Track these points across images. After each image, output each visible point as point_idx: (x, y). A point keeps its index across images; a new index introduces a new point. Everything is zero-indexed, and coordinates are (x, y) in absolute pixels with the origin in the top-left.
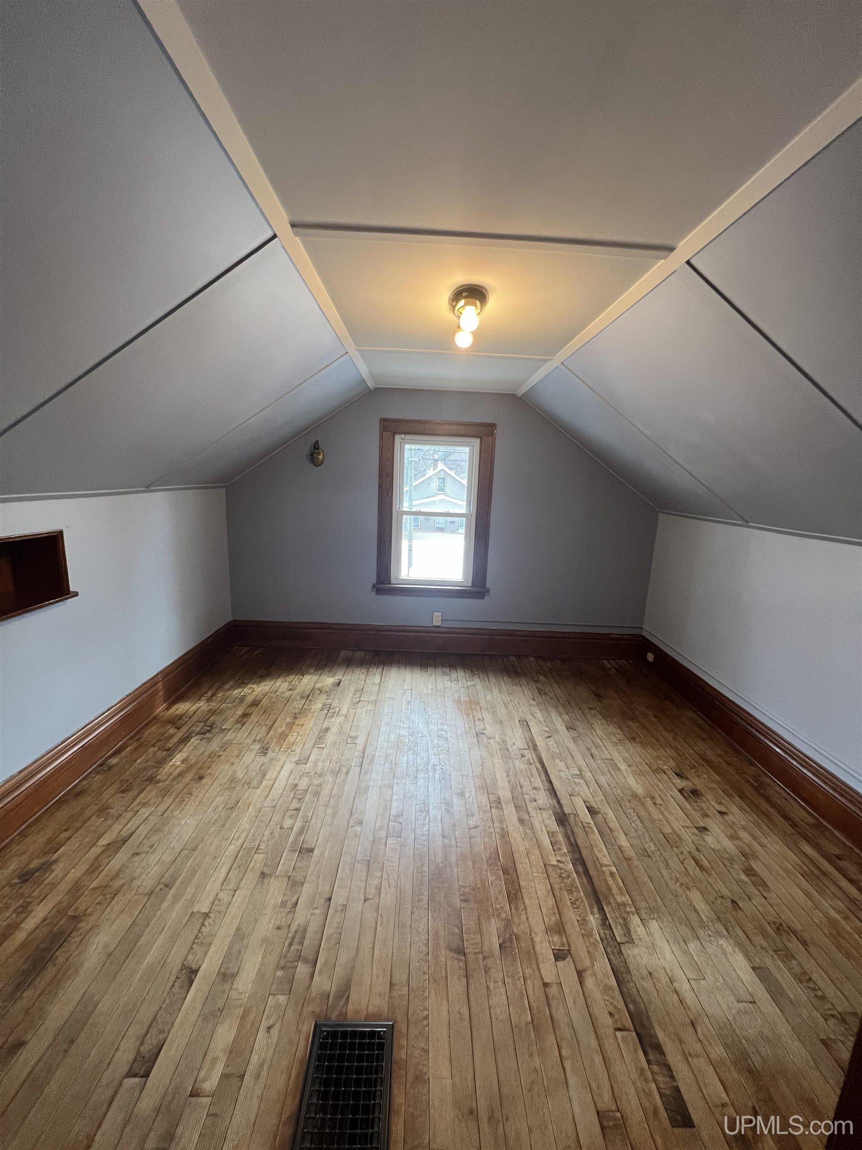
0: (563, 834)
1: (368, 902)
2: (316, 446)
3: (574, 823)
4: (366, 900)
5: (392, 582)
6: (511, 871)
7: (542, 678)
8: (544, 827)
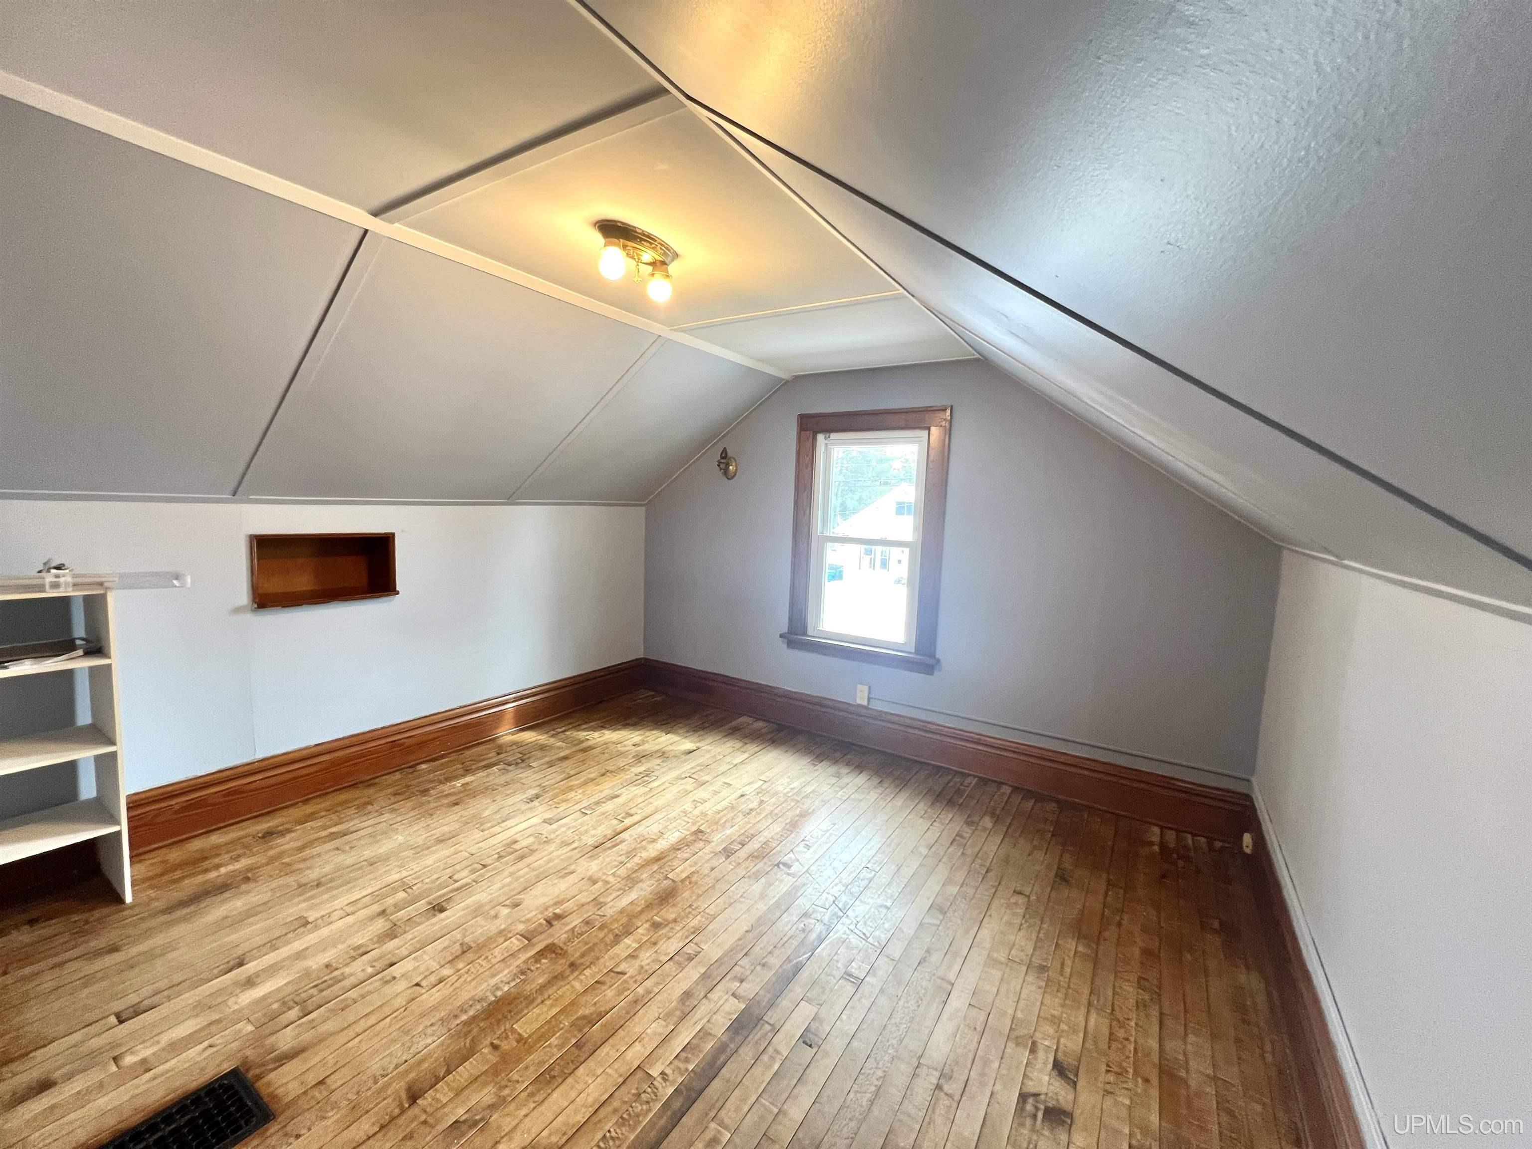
0: (717, 1046)
1: (418, 988)
2: (724, 455)
3: (757, 1037)
4: (417, 985)
5: (809, 633)
6: (589, 1047)
7: (987, 822)
8: (705, 1020)
